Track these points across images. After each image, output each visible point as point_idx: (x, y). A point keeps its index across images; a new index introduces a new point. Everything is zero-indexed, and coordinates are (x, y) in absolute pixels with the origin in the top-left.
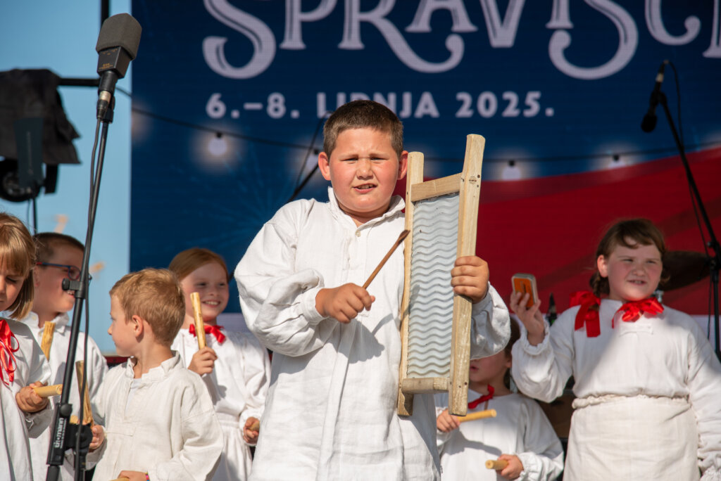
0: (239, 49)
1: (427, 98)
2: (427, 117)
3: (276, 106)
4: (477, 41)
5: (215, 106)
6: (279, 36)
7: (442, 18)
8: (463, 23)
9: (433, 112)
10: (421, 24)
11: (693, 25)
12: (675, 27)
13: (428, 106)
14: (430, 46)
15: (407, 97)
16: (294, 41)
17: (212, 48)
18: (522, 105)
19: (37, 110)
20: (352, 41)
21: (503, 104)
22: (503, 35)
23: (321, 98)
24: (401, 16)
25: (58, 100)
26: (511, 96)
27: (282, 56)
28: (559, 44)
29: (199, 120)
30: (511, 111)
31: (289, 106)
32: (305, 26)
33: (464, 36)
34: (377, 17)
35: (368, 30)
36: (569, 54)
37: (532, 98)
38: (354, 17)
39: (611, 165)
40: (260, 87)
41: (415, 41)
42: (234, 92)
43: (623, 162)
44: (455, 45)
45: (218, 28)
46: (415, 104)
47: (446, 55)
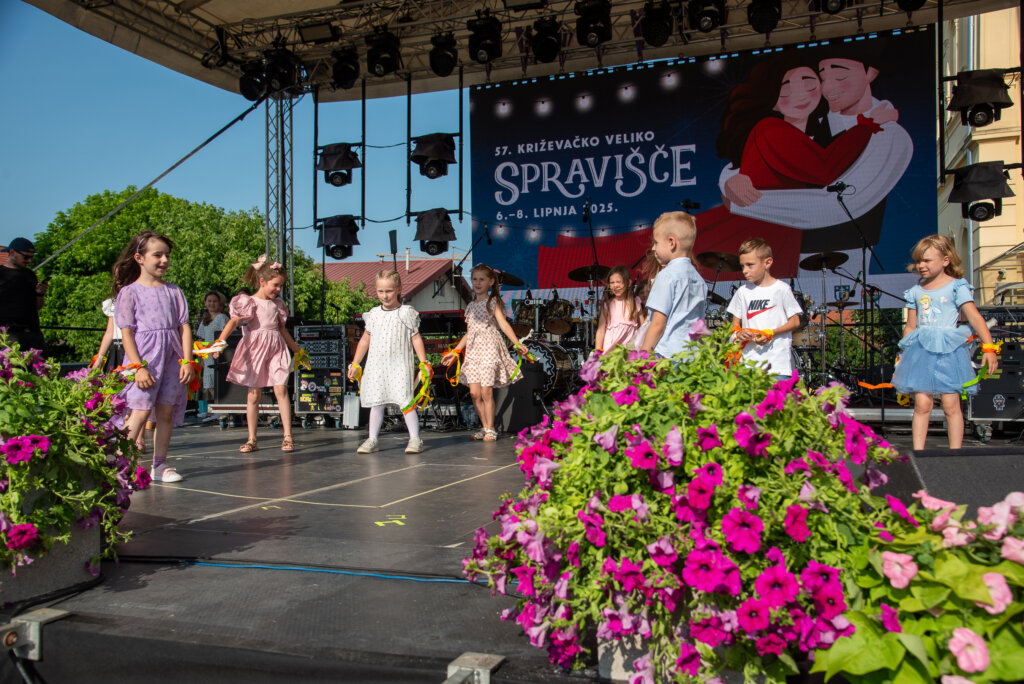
0: (507, 195)
1: (572, 208)
2: (573, 215)
3: (520, 214)
4: (590, 185)
5: (499, 216)
6: (520, 189)
7: (577, 178)
8: (584, 179)
9: (575, 213)
10: (570, 181)
11: (666, 175)
12: (660, 176)
13: (573, 210)
14: (573, 189)
15: (565, 208)
16: (525, 190)
17: (498, 195)
18: (606, 208)
19: (436, 223)
20: (545, 189)
21: (600, 208)
22: (599, 183)
23: (535, 210)
24: (562, 179)
25: (448, 219)
26: (602, 205)
27: (521, 195)
28: (619, 184)
29: (494, 222)
30: (602, 211)
31: (524, 214)
32: (529, 184)
33: (585, 184)
34: (554, 179)
35: (551, 184)
36: (622, 188)
37: (610, 205)
38: (546, 180)
39: (639, 229)
40: (514, 208)
41: (567, 187)
42: (506, 210)
43: (642, 228)
44: (582, 187)
45: (500, 188)
46: (568, 211)
47: (579, 191)
